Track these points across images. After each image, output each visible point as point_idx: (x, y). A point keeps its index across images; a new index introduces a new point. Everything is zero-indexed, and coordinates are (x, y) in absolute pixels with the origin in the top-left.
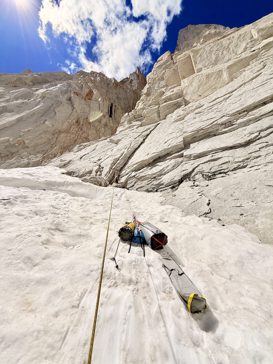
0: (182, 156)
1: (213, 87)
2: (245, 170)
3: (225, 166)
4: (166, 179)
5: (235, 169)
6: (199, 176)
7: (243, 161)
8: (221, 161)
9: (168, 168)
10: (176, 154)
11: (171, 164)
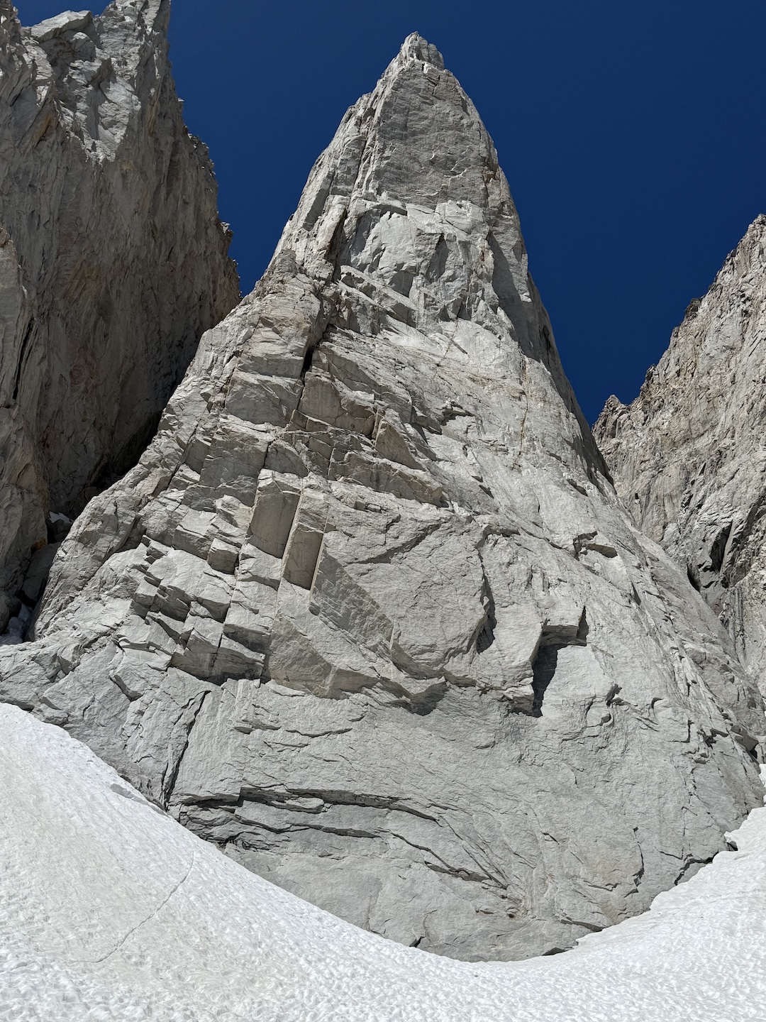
0: (233, 811)
1: (309, 684)
2: (267, 852)
3: (258, 843)
4: (216, 831)
5: (262, 849)
6: (239, 842)
7: (269, 845)
8: (259, 837)
9: (219, 821)
10: (229, 807)
11: (222, 817)
